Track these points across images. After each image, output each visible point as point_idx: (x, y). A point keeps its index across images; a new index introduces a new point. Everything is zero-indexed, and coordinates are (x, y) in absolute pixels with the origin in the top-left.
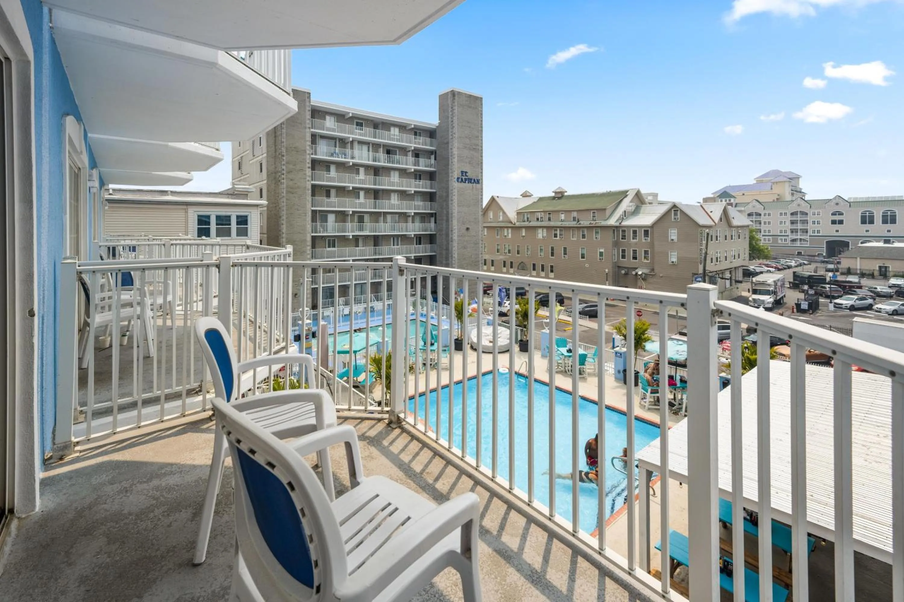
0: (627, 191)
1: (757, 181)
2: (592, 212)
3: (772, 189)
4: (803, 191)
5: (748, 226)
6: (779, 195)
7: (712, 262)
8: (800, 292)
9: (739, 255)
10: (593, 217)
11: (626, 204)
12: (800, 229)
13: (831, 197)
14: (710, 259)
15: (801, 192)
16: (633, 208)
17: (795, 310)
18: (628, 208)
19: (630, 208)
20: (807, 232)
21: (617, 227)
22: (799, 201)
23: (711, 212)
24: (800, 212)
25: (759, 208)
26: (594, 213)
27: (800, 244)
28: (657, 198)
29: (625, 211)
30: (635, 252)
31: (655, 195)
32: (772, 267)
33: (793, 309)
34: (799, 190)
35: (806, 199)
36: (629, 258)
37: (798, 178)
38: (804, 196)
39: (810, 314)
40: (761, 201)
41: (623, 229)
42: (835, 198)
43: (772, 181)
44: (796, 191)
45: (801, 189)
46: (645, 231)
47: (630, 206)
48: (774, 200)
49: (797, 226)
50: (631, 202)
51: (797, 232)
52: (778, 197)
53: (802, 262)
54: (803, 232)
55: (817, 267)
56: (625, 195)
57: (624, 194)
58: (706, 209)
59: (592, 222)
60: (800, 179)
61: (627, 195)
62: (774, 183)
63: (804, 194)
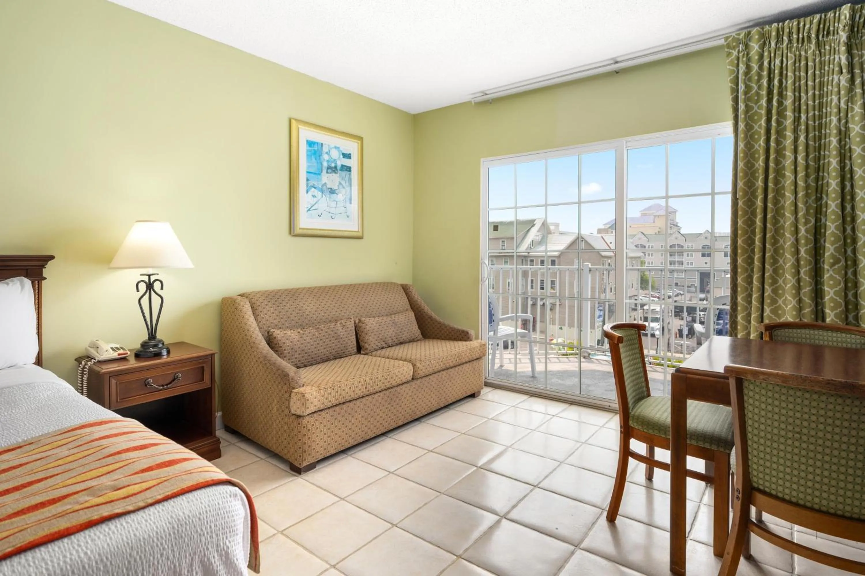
0: (534, 221)
1: (642, 214)
2: (501, 240)
3: (654, 222)
4: (679, 225)
5: (640, 257)
6: (660, 228)
7: (611, 292)
8: (680, 319)
9: (632, 285)
10: (503, 246)
11: (534, 234)
12: (677, 261)
13: (702, 232)
14: (610, 289)
15: (677, 226)
16: (540, 238)
17: (678, 335)
18: (535, 238)
19: (537, 238)
20: (682, 264)
21: (525, 256)
22: (677, 235)
23: (611, 243)
24: (678, 244)
25: (644, 241)
26: (503, 242)
27: (677, 275)
28: (558, 229)
29: (533, 241)
30: (542, 282)
31: (557, 225)
32: (656, 297)
33: (676, 334)
34: (675, 224)
35: (682, 232)
36: (537, 289)
37: (675, 212)
38: (680, 230)
39: (690, 338)
40: (645, 234)
41: (532, 259)
42: (705, 233)
43: (654, 214)
44: (673, 225)
45: (677, 223)
46: (552, 261)
47: (537, 236)
48: (656, 233)
49: (675, 258)
50: (538, 231)
51: (674, 264)
52: (659, 230)
53: (679, 292)
54: (679, 264)
55: (691, 297)
56: (532, 225)
57: (531, 223)
58: (606, 240)
59: (502, 251)
60: (677, 213)
61: (534, 225)
62: (655, 216)
63: (679, 228)
